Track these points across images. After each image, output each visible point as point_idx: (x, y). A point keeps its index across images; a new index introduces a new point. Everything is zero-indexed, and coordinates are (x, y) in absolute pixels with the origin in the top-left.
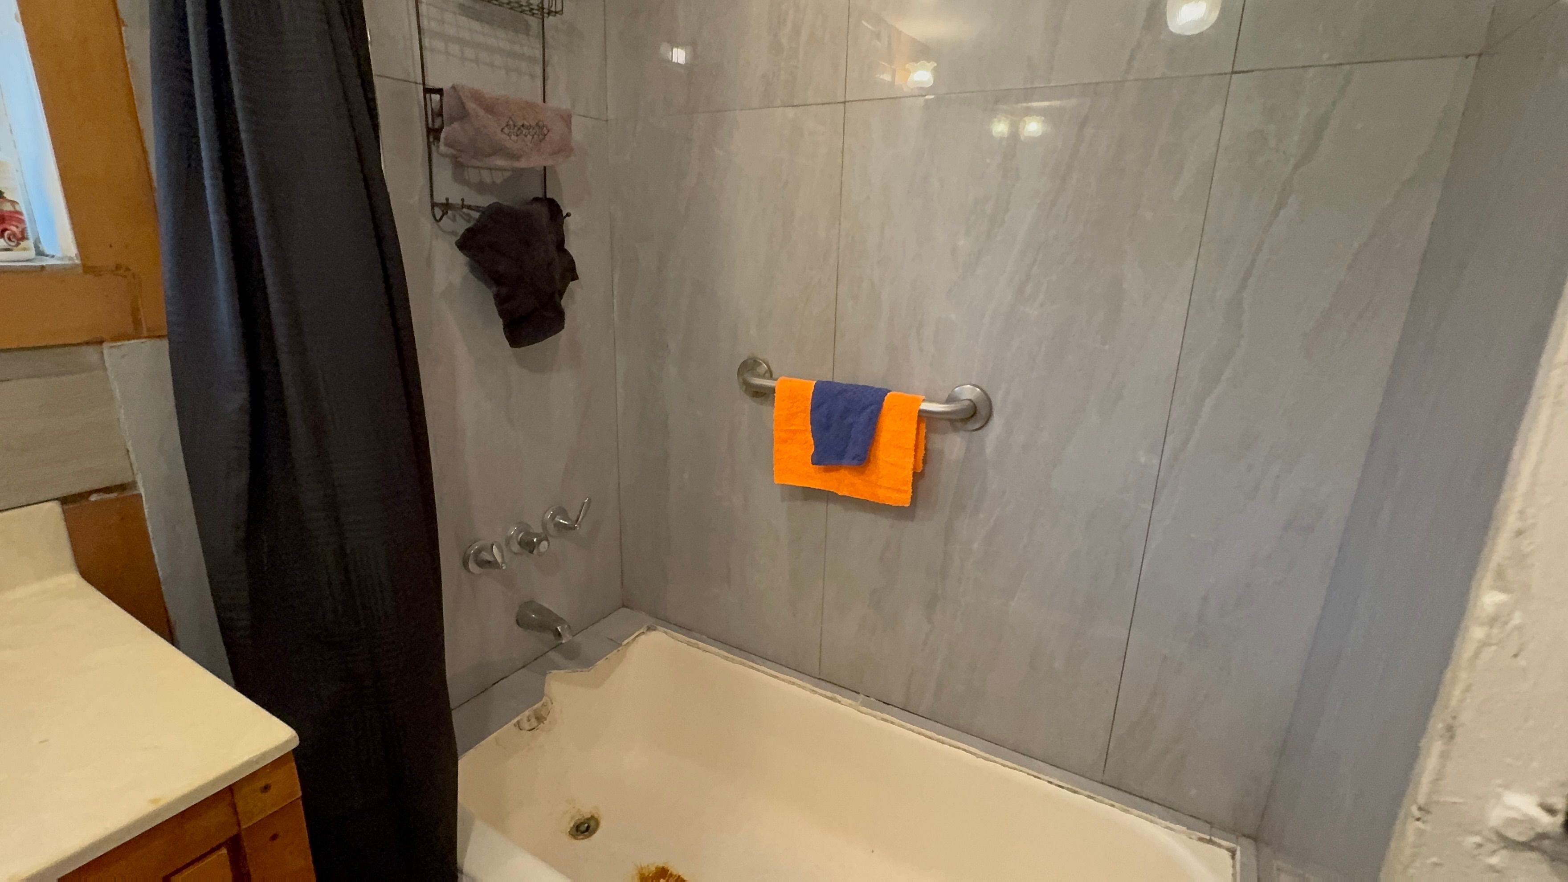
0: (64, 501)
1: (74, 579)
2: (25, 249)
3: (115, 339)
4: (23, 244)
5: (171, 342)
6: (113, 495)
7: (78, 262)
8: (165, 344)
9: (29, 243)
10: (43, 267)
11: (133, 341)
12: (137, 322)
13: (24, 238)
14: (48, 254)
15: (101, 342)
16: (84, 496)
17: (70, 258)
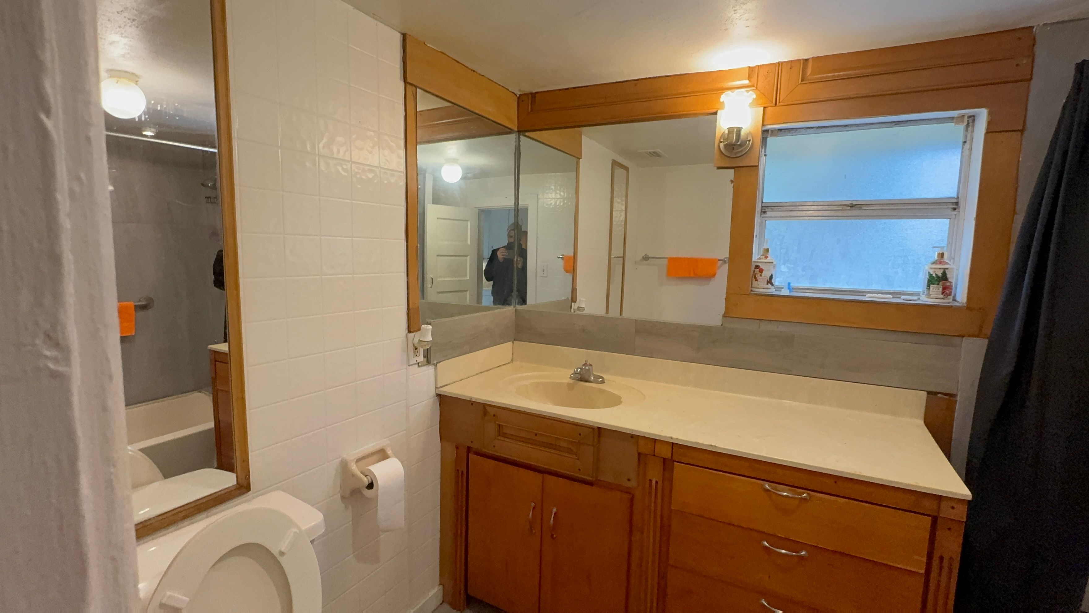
0: (929, 393)
1: (922, 422)
2: (949, 299)
3: (969, 336)
4: (949, 297)
5: (989, 342)
6: (947, 397)
7: (966, 305)
8: (986, 342)
9: (951, 297)
10: (952, 306)
11: (974, 338)
12: (980, 330)
13: (950, 295)
14: (958, 300)
15: (963, 337)
16: (936, 393)
17: (963, 303)
